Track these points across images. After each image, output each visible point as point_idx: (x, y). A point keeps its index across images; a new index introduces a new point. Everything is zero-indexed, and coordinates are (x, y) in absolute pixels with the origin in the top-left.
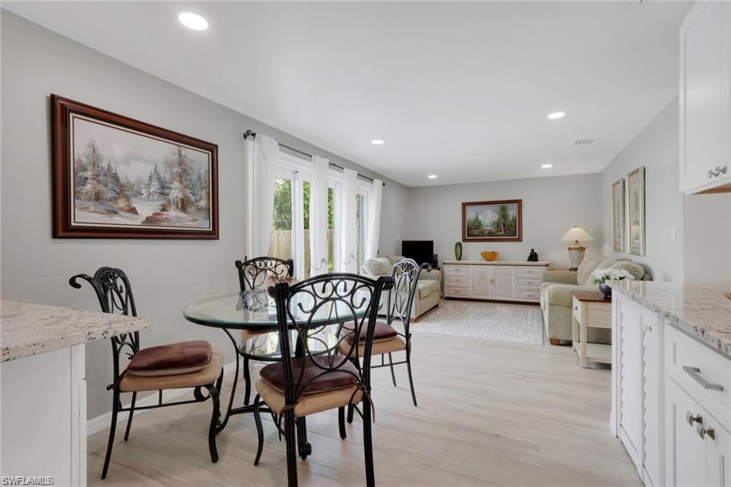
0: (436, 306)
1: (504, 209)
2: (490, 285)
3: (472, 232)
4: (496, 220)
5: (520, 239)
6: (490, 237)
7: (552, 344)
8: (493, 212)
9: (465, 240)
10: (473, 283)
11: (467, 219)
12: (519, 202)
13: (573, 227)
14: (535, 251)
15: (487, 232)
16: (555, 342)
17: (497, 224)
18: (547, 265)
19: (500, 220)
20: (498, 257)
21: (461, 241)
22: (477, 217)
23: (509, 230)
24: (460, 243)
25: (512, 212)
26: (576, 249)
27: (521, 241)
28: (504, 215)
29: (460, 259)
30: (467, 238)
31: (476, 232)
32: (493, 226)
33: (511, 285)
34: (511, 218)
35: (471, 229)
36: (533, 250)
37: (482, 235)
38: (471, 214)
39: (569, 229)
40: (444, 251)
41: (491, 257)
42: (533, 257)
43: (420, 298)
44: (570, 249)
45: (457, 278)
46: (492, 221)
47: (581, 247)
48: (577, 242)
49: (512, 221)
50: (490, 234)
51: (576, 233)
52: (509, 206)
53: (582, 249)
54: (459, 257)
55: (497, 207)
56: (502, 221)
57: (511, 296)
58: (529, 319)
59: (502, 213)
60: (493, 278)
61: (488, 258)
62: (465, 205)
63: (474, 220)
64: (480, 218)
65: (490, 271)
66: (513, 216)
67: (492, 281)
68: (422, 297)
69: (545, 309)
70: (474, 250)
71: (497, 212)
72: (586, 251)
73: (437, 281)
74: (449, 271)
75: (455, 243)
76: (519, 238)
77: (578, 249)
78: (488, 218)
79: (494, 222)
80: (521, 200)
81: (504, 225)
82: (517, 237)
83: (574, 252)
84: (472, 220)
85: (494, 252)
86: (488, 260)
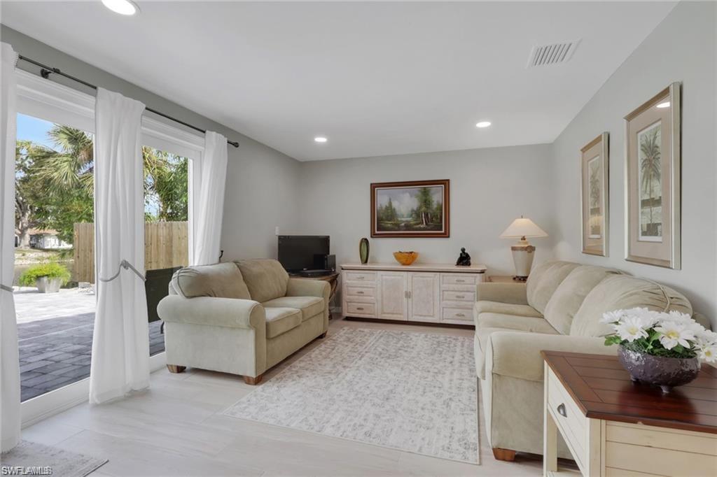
0: (322, 336)
1: (425, 193)
2: (405, 300)
3: (384, 224)
4: (415, 209)
5: (446, 235)
6: (408, 231)
7: (497, 458)
8: (411, 196)
9: (374, 235)
10: (382, 297)
11: (378, 206)
12: (445, 183)
13: (519, 218)
14: (466, 252)
15: (403, 224)
16: (502, 455)
17: (417, 214)
18: (482, 272)
19: (420, 207)
20: (418, 258)
21: (368, 236)
22: (390, 204)
23: (432, 221)
24: (366, 239)
25: (437, 196)
26: (522, 249)
27: (449, 237)
28: (425, 201)
29: (366, 262)
30: (376, 232)
31: (389, 224)
32: (411, 216)
33: (433, 300)
34: (435, 206)
35: (382, 220)
36: (463, 250)
37: (396, 228)
38: (383, 199)
39: (513, 221)
40: (344, 251)
41: (408, 259)
42: (464, 259)
43: (268, 338)
44: (514, 249)
45: (360, 290)
46: (410, 209)
47: (530, 247)
48: (524, 239)
49: (437, 209)
50: (408, 227)
51: (523, 226)
52: (434, 188)
53: (531, 249)
54: (365, 258)
55: (416, 189)
56: (423, 209)
57: (433, 316)
58: (457, 365)
59: (424, 198)
60: (410, 290)
61: (404, 260)
62: (374, 187)
63: (387, 208)
64: (395, 204)
65: (405, 280)
66: (438, 202)
67: (408, 295)
68: (272, 335)
69: (484, 378)
70: (385, 249)
71: (417, 196)
72: (536, 253)
73: (321, 299)
74: (349, 280)
75: (360, 240)
76: (445, 233)
77: (526, 249)
78: (405, 204)
79: (413, 211)
80: (448, 180)
81: (426, 215)
82: (443, 232)
83: (520, 253)
84: (384, 207)
85: (411, 253)
86: (404, 264)
